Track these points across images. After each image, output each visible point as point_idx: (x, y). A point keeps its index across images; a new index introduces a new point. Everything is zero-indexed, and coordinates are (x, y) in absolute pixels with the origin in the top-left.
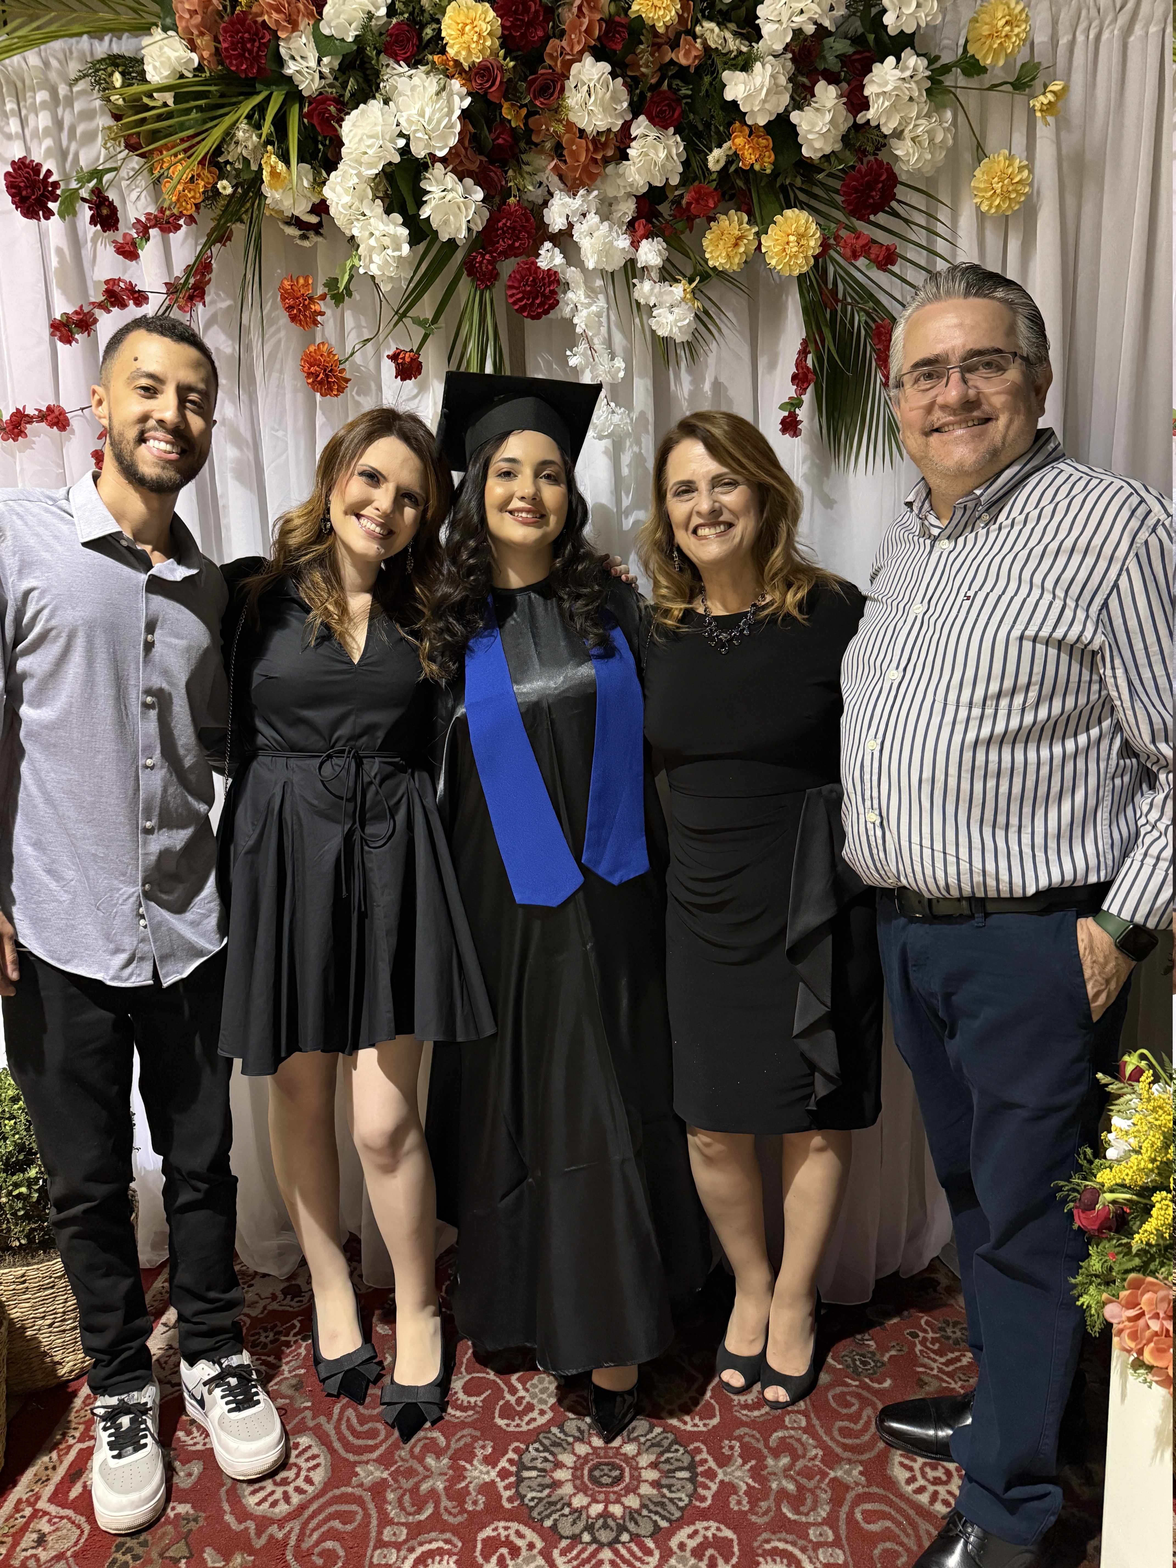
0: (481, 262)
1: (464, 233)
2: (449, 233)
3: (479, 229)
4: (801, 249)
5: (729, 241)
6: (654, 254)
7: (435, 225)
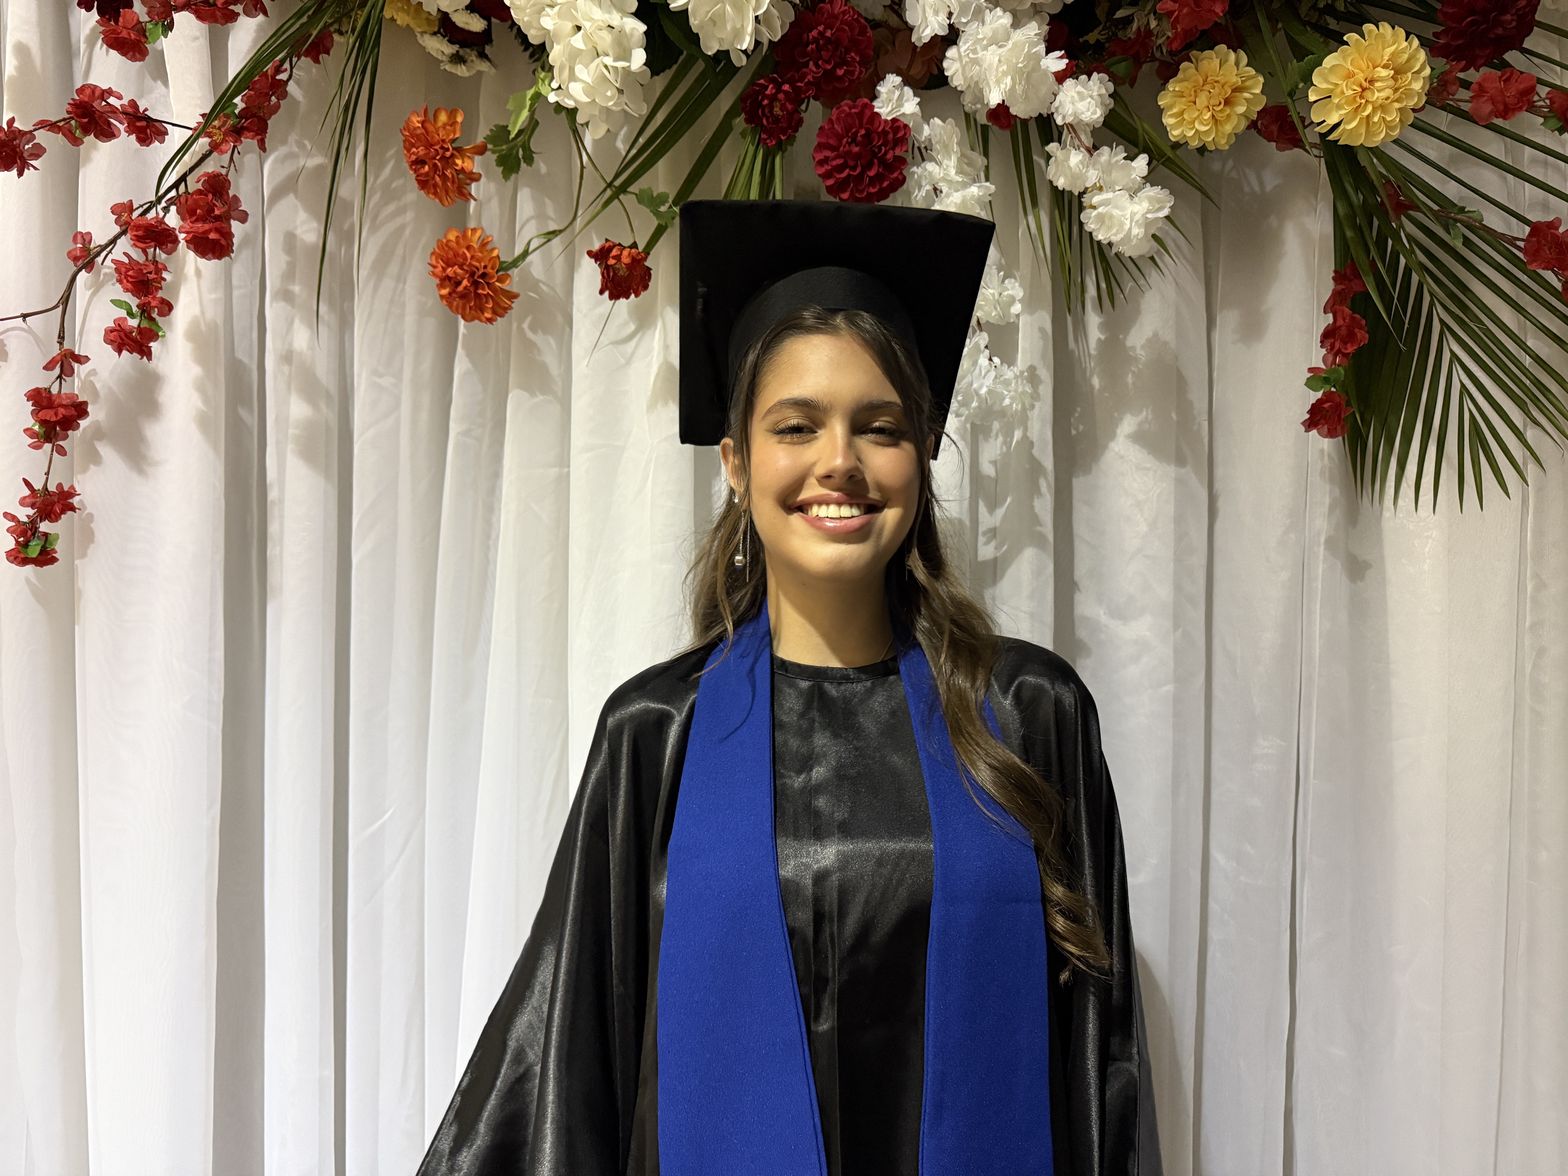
0: (773, 98)
1: (748, 38)
2: (721, 41)
3: (775, 37)
4: (1397, 95)
5: (1218, 94)
6: (1089, 103)
7: (696, 22)
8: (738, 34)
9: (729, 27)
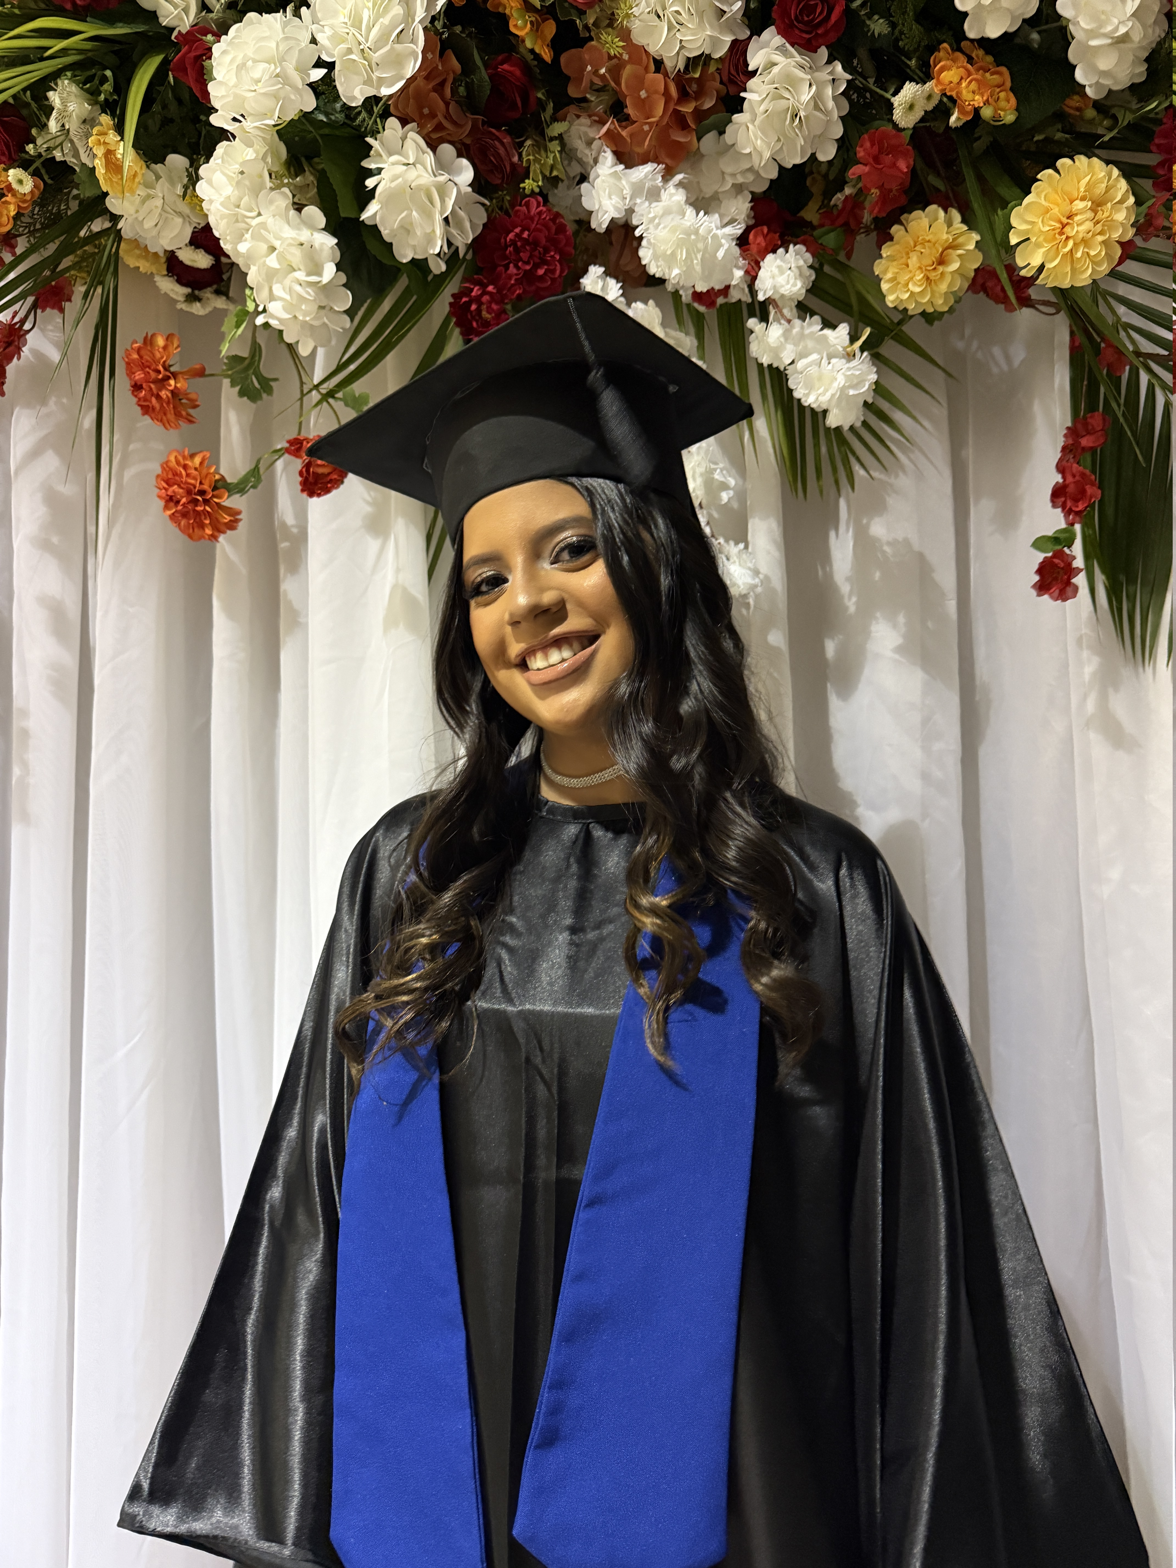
0: (479, 301)
1: (439, 243)
2: (414, 248)
3: (468, 239)
4: (1099, 227)
5: (930, 255)
6: (789, 275)
7: (387, 232)
8: (429, 239)
9: (419, 233)
